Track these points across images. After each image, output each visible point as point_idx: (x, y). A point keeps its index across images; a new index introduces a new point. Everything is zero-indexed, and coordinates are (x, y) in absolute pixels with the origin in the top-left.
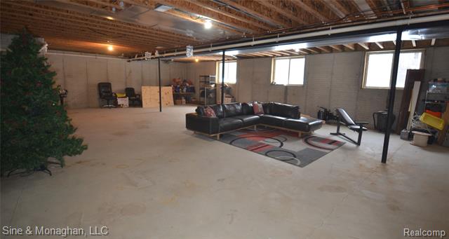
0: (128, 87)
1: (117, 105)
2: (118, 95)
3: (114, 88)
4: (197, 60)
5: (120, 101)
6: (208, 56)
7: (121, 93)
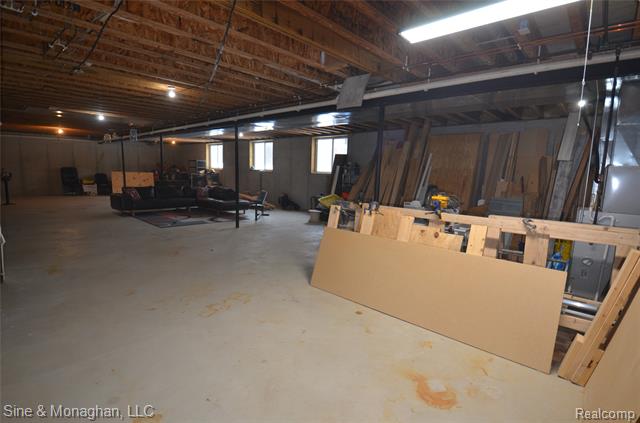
0: (100, 172)
1: (82, 193)
2: (85, 182)
3: (80, 175)
4: (174, 142)
5: (86, 188)
6: (185, 137)
7: (89, 178)
